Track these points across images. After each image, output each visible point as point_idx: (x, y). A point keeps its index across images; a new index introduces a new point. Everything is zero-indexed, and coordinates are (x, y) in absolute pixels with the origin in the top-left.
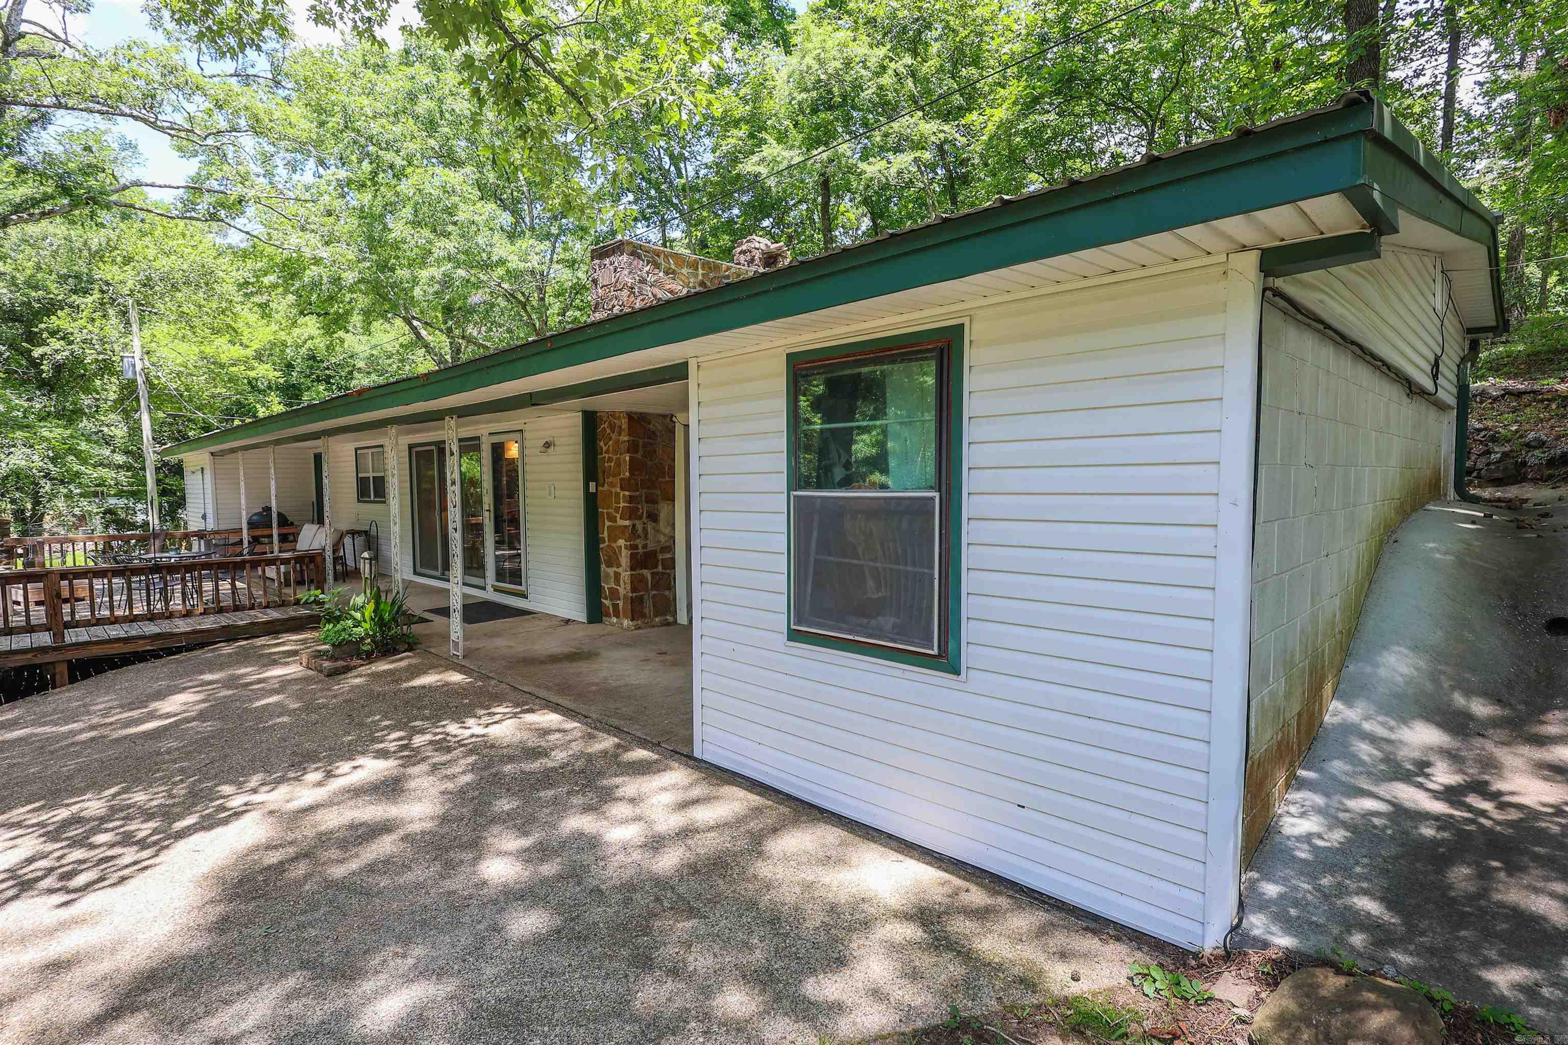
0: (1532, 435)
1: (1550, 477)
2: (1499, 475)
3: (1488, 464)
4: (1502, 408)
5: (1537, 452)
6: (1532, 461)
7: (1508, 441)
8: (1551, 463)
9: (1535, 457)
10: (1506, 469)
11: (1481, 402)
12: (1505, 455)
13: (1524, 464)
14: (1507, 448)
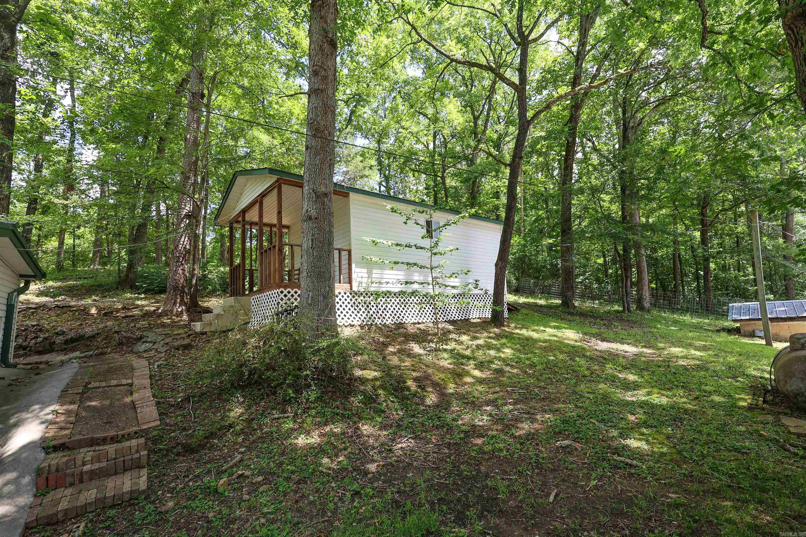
0: (59, 328)
1: (65, 349)
2: (41, 349)
3: (36, 344)
4: (52, 314)
5: (61, 337)
6: (58, 341)
7: (48, 331)
8: (66, 342)
9: (59, 340)
10: (44, 347)
11: (43, 310)
12: (45, 339)
13: (54, 343)
14: (47, 335)
